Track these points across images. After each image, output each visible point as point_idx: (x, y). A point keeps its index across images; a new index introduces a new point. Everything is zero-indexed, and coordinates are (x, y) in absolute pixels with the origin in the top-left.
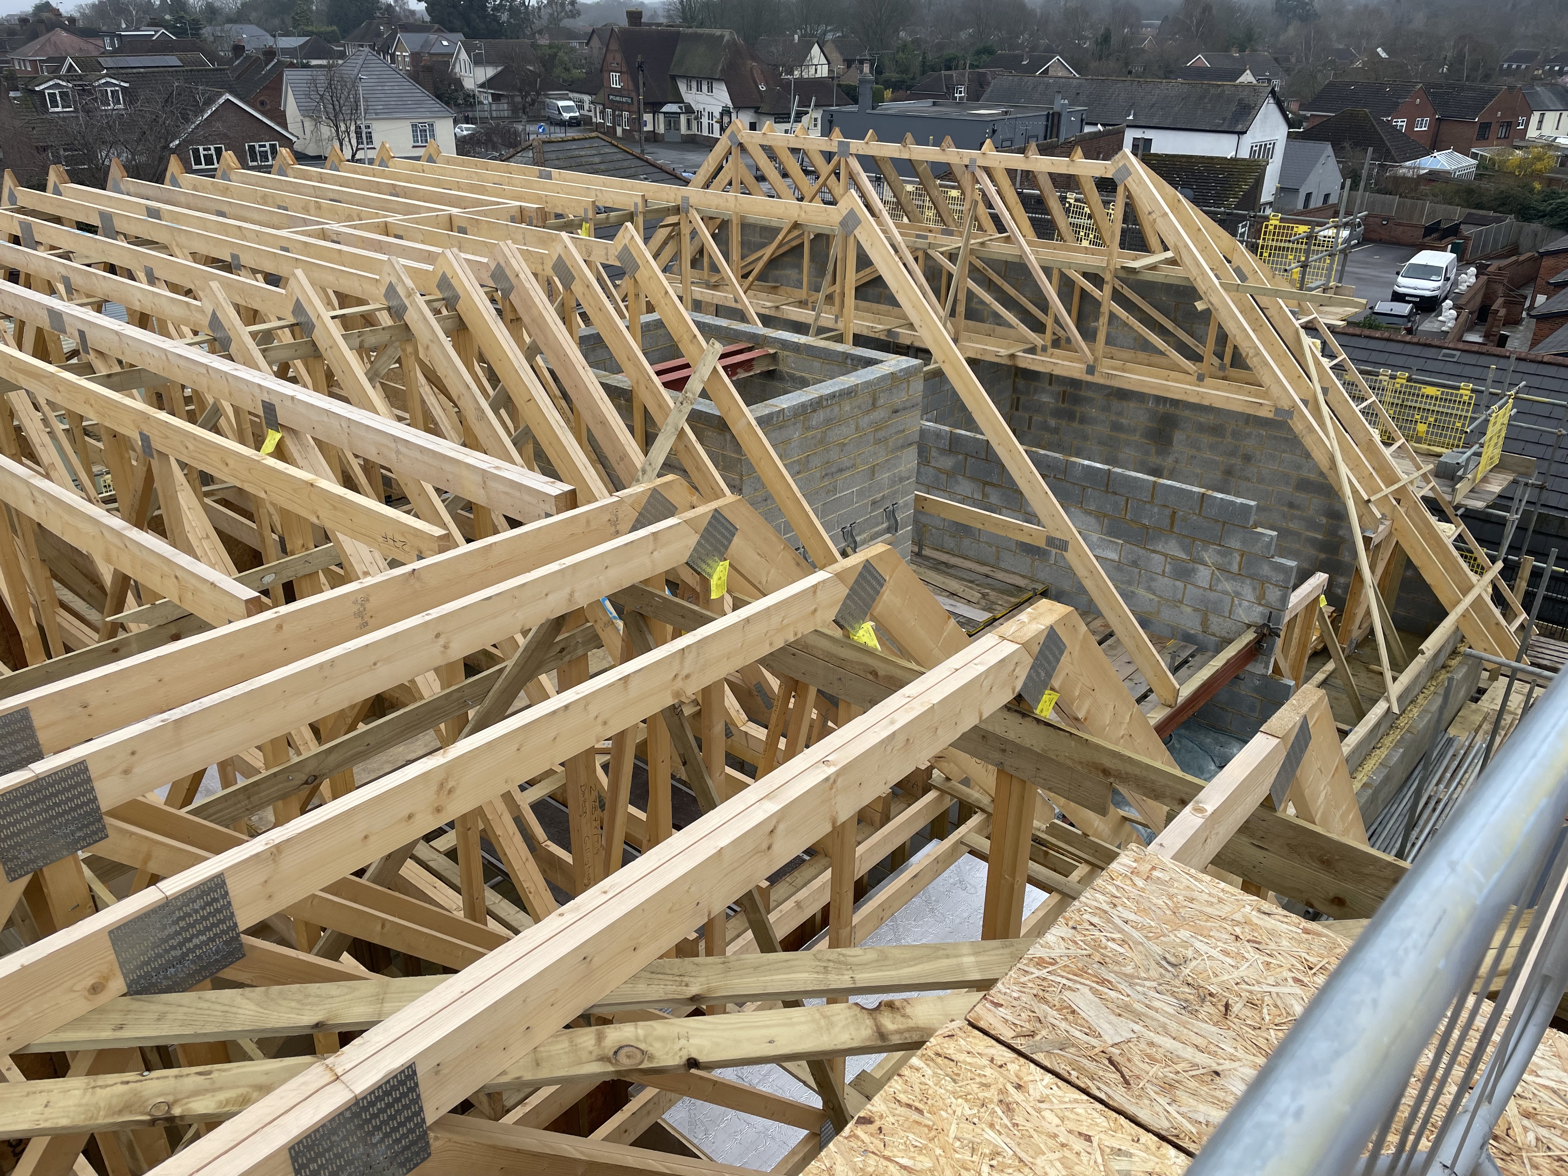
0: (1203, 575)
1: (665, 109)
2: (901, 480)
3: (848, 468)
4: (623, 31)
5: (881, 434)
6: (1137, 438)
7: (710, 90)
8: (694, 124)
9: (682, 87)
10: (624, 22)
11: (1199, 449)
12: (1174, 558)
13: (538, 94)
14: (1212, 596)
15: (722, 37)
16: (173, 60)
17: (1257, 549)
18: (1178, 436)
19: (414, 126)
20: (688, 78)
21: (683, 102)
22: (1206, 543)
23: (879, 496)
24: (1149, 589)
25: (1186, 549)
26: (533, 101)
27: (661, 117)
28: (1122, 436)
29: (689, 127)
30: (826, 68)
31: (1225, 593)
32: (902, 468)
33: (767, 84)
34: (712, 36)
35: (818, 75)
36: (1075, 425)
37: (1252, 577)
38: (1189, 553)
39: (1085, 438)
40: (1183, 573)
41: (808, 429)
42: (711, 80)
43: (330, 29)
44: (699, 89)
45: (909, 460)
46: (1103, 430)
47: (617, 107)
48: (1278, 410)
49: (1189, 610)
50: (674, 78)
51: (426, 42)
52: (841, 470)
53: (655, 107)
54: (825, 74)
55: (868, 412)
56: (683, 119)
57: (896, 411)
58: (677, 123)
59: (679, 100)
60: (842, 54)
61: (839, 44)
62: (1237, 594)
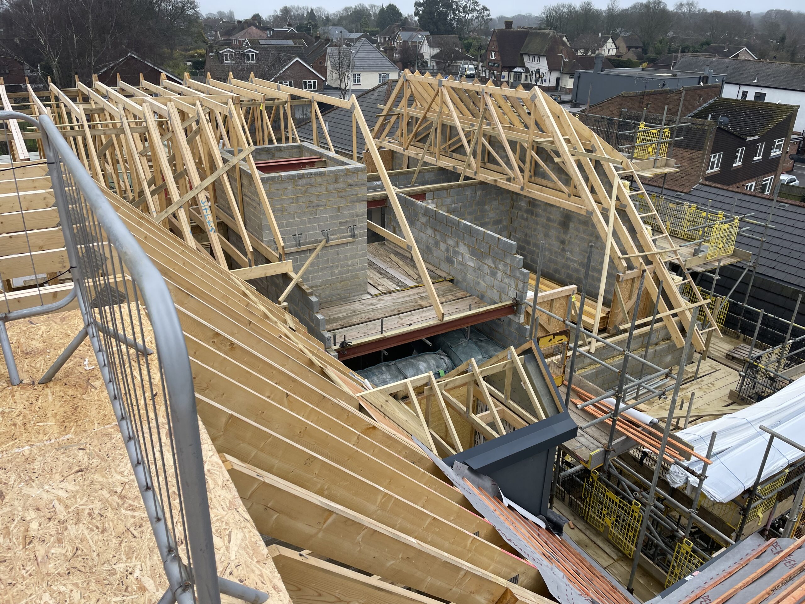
0: (499, 274)
1: (515, 70)
2: (357, 216)
3: (322, 206)
4: (500, 31)
5: (341, 194)
6: (556, 225)
7: (539, 61)
8: (529, 78)
9: (526, 58)
10: (503, 27)
11: (579, 232)
12: (491, 267)
13: (452, 61)
14: (503, 285)
15: (549, 34)
16: (290, 42)
17: (515, 264)
18: (572, 225)
19: (380, 75)
20: (529, 55)
21: (525, 66)
22: (500, 260)
23: (344, 220)
24: (484, 281)
25: (494, 263)
26: (449, 65)
27: (512, 74)
28: (551, 224)
29: (526, 80)
30: (615, 51)
31: (506, 284)
32: (358, 210)
33: (569, 58)
34: (544, 33)
35: (610, 54)
36: (534, 217)
37: (514, 277)
38: (495, 265)
39: (537, 224)
40: (493, 274)
41: (297, 185)
42: (539, 56)
43: (376, 29)
44: (534, 60)
45: (363, 208)
46: (544, 220)
47: (492, 68)
48: (588, 212)
49: (495, 291)
50: (522, 55)
51: (411, 37)
52: (318, 206)
53: (509, 69)
54: (614, 54)
55: (333, 183)
56: (523, 75)
57: (351, 186)
58: (520, 77)
59: (523, 65)
60: (626, 43)
61: (626, 39)
62: (510, 284)
